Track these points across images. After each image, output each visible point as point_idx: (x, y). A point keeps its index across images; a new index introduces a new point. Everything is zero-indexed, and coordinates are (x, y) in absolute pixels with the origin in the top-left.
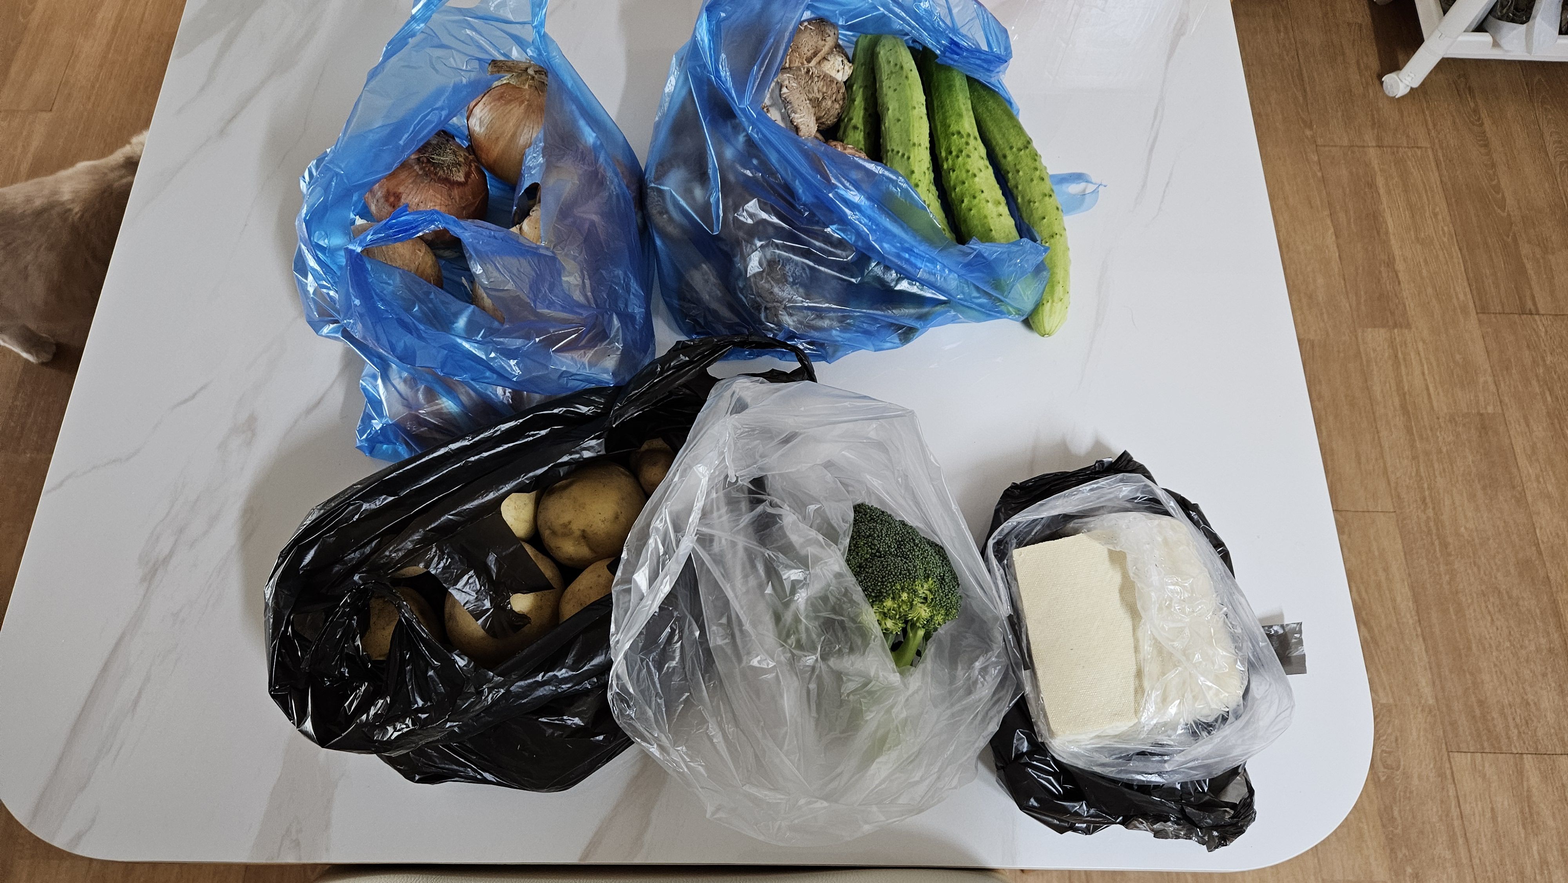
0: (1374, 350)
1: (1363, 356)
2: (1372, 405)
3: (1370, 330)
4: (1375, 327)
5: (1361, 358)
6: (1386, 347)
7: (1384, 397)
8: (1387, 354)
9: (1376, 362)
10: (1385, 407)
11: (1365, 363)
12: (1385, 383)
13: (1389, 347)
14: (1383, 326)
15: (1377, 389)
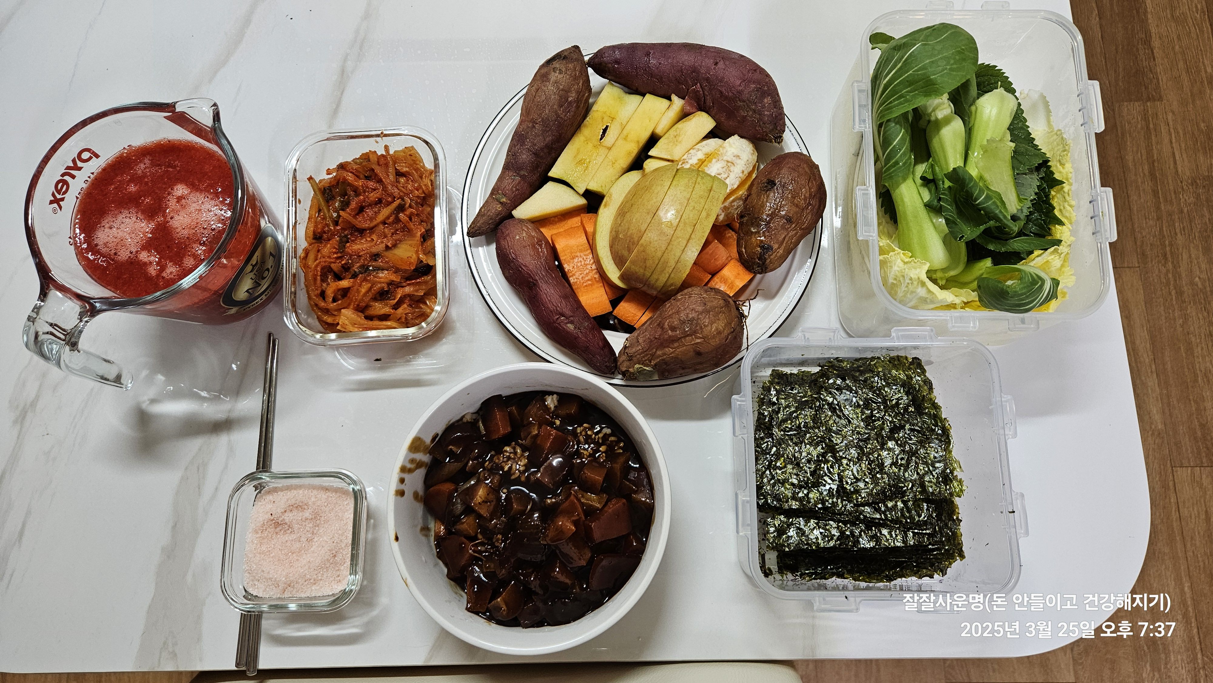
0: (1129, 123)
1: (1119, 129)
2: (1124, 172)
3: (1125, 103)
4: (1131, 101)
5: (1117, 131)
6: (1139, 119)
7: (1135, 165)
8: (1139, 126)
9: (1130, 134)
10: (1136, 175)
11: (1120, 135)
12: (1137, 153)
13: (1142, 118)
14: (1138, 100)
15: (1129, 158)
